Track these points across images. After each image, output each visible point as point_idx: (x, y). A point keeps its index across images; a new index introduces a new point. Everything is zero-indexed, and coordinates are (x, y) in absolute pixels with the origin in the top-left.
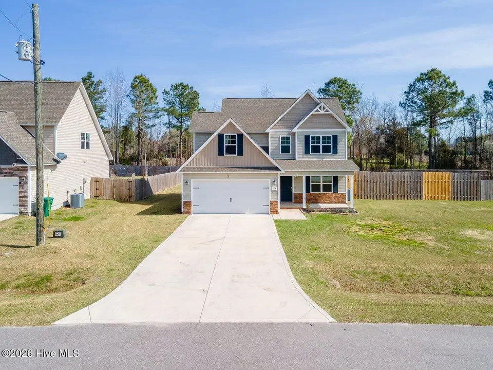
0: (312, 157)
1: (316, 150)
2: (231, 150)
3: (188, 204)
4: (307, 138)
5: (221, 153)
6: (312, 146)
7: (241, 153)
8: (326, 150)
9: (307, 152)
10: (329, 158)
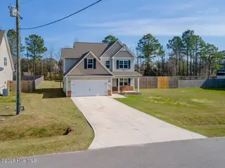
0: (120, 70)
1: (121, 67)
2: (90, 66)
3: (70, 92)
4: (118, 61)
5: (85, 68)
6: (120, 65)
7: (95, 68)
8: (126, 67)
9: (118, 68)
10: (127, 70)
